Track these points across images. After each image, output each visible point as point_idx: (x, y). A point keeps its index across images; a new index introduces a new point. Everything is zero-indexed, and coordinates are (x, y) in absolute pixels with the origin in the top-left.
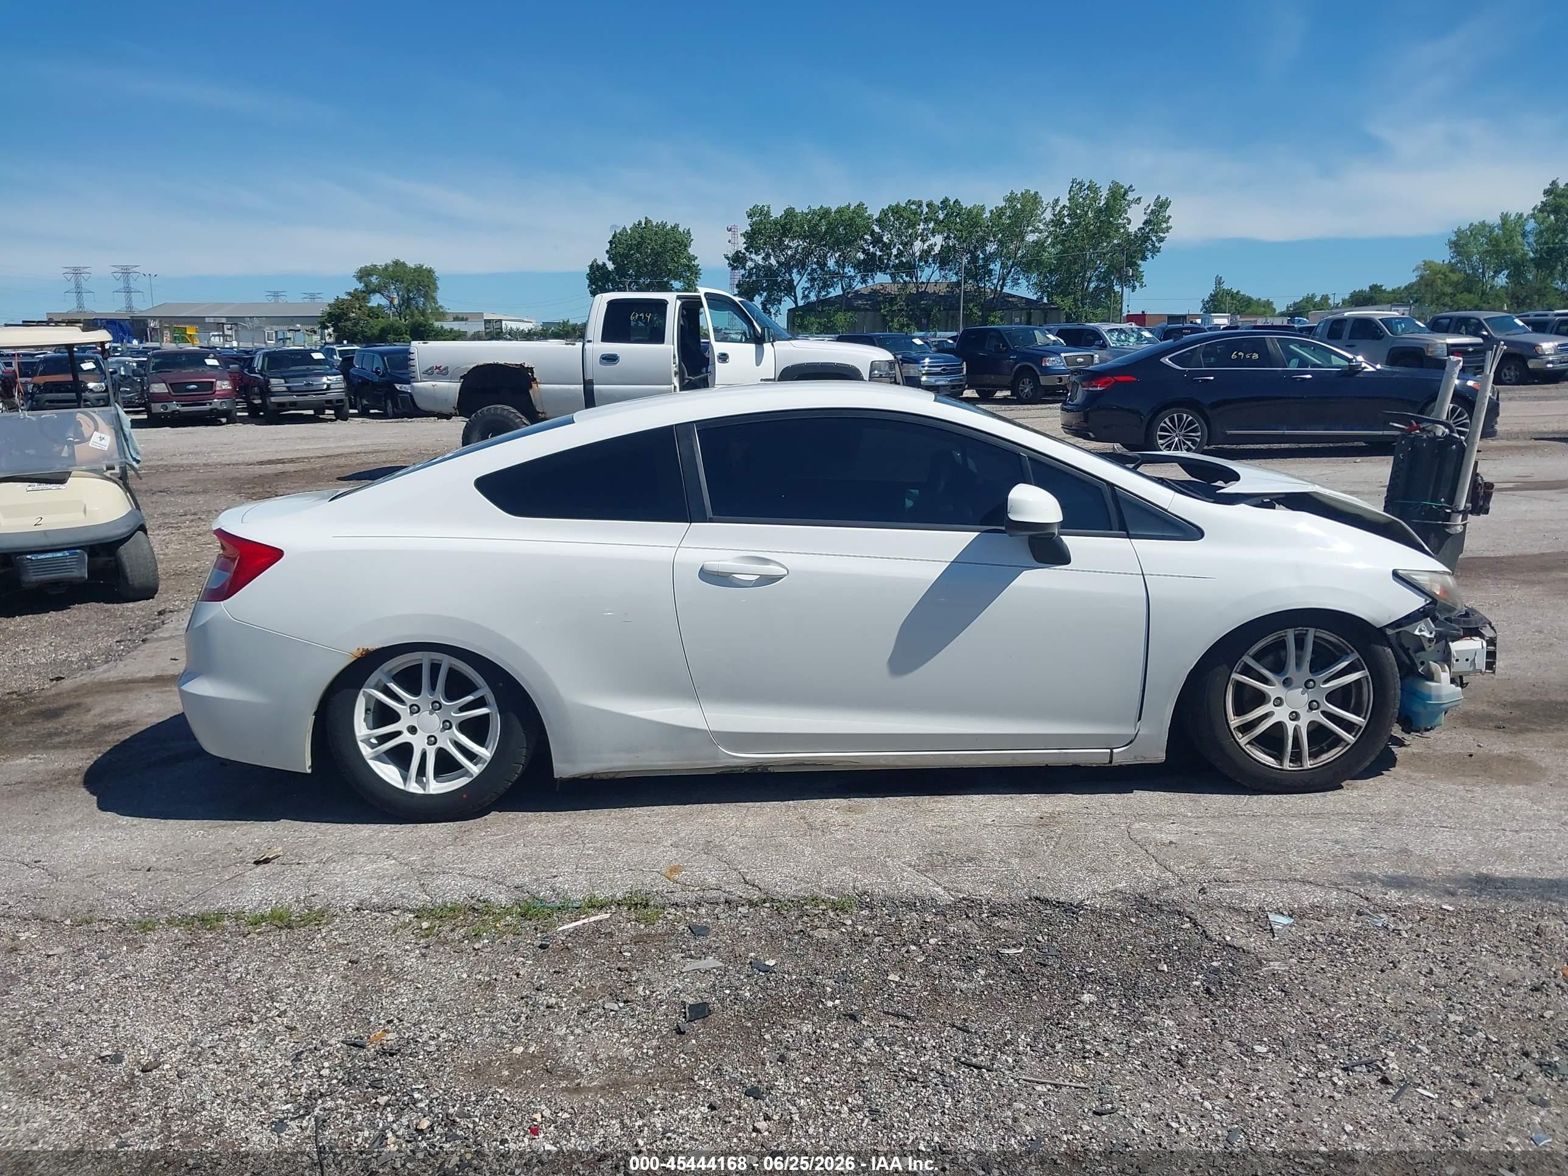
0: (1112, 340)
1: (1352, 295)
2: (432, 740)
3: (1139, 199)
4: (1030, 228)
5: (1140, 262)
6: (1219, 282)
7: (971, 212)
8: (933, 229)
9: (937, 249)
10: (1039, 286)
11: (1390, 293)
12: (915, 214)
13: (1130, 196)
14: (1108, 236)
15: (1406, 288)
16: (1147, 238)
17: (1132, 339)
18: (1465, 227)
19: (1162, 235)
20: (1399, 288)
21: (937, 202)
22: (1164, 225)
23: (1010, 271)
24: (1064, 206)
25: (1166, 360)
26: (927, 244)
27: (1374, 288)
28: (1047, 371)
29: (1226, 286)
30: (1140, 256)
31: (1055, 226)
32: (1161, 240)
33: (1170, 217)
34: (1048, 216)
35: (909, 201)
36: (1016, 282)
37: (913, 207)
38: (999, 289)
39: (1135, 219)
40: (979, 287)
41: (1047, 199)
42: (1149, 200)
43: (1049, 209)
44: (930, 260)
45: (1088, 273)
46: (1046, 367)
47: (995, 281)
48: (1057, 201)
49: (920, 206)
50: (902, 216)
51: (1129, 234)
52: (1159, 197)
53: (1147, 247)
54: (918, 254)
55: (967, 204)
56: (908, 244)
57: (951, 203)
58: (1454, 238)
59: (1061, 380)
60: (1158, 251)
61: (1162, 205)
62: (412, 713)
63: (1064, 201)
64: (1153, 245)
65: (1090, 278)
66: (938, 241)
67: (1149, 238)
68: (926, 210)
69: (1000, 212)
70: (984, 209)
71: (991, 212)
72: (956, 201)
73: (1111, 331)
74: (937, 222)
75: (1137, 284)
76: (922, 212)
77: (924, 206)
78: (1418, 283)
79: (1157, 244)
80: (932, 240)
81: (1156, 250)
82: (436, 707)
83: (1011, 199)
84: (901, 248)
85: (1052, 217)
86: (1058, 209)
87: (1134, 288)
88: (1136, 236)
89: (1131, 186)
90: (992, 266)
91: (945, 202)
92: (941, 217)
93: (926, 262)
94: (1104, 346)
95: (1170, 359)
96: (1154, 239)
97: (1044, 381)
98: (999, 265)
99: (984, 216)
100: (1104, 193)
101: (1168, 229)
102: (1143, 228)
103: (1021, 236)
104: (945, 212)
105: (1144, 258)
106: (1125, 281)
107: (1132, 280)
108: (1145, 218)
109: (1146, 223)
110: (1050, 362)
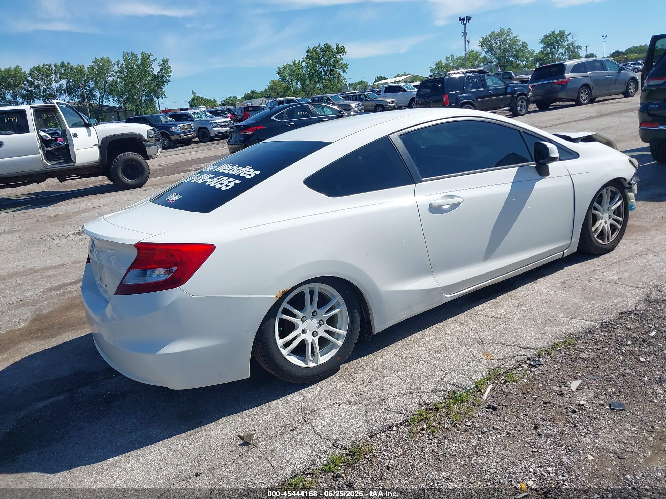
0: (195, 117)
1: (245, 96)
2: (314, 334)
3: (156, 59)
4: (109, 75)
5: (162, 87)
6: (194, 93)
7: (78, 68)
8: (60, 77)
9: (64, 87)
10: (118, 101)
11: (259, 93)
12: (49, 70)
13: (152, 58)
14: (145, 77)
15: (264, 91)
16: (163, 76)
17: (203, 116)
18: (281, 66)
19: (169, 74)
20: (262, 91)
21: (59, 64)
22: (169, 70)
23: (104, 95)
24: (123, 64)
25: (273, 118)
26: (59, 84)
27: (253, 92)
28: (173, 133)
29: (197, 95)
30: (162, 84)
31: (120, 73)
32: (169, 76)
33: (170, 66)
34: (116, 68)
35: (44, 64)
36: (108, 100)
37: (47, 67)
38: (100, 103)
39: (156, 69)
40: (91, 104)
41: (114, 61)
42: (160, 60)
43: (116, 65)
44: (62, 92)
45: (141, 93)
46: (173, 132)
47: (98, 100)
48: (118, 62)
49: (50, 66)
50: (42, 71)
51: (155, 75)
52: (164, 58)
53: (164, 80)
54: (55, 89)
55: (74, 64)
56: (49, 84)
57: (66, 64)
58: (278, 71)
59: (180, 137)
60: (169, 82)
61: (166, 61)
62: (303, 321)
63: (122, 62)
64: (167, 79)
65: (142, 95)
66: (64, 82)
67: (164, 76)
68: (54, 68)
69: (92, 68)
70: (83, 66)
71: (88, 68)
72: (68, 63)
73: (194, 113)
74: (61, 73)
75: (164, 97)
76: (52, 69)
77: (53, 66)
78: (269, 89)
79: (168, 78)
80: (61, 83)
81: (168, 81)
82: (314, 314)
83: (96, 61)
84: (45, 87)
85: (118, 69)
86: (120, 65)
87: (162, 98)
88: (158, 76)
89: (151, 54)
90: (94, 93)
91: (62, 64)
92: (63, 71)
93: (61, 93)
94: (192, 120)
95: (275, 117)
96: (166, 76)
97: (173, 138)
98: (98, 92)
99: (85, 70)
100: (139, 57)
101: (171, 72)
102: (160, 72)
103: (105, 79)
104: (64, 69)
105: (164, 85)
106: (157, 96)
107: (160, 95)
108: (160, 68)
109: (161, 69)
110: (173, 129)
